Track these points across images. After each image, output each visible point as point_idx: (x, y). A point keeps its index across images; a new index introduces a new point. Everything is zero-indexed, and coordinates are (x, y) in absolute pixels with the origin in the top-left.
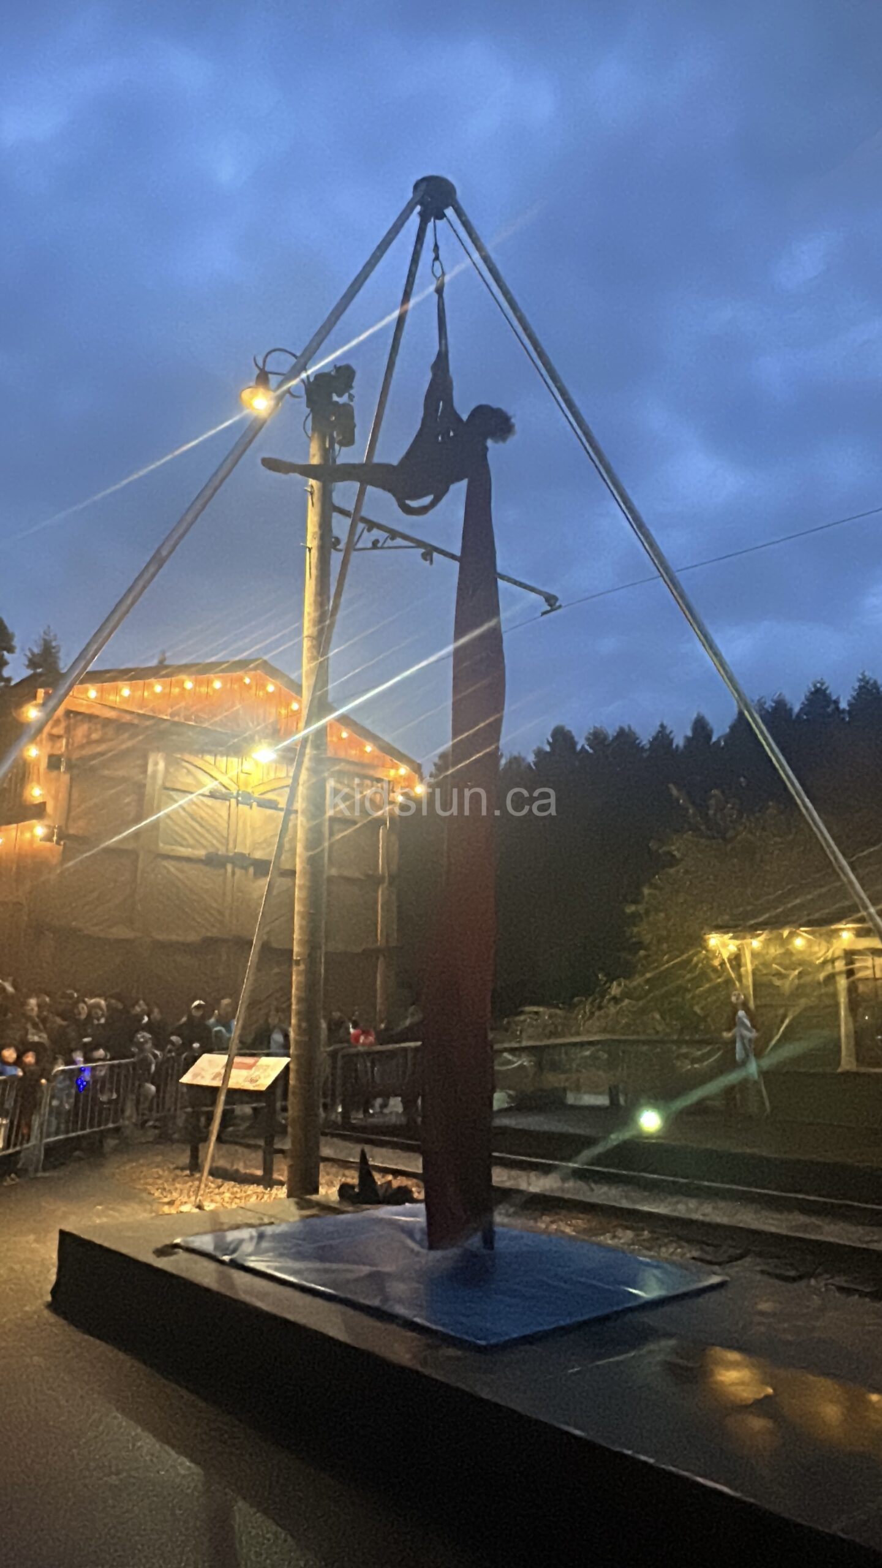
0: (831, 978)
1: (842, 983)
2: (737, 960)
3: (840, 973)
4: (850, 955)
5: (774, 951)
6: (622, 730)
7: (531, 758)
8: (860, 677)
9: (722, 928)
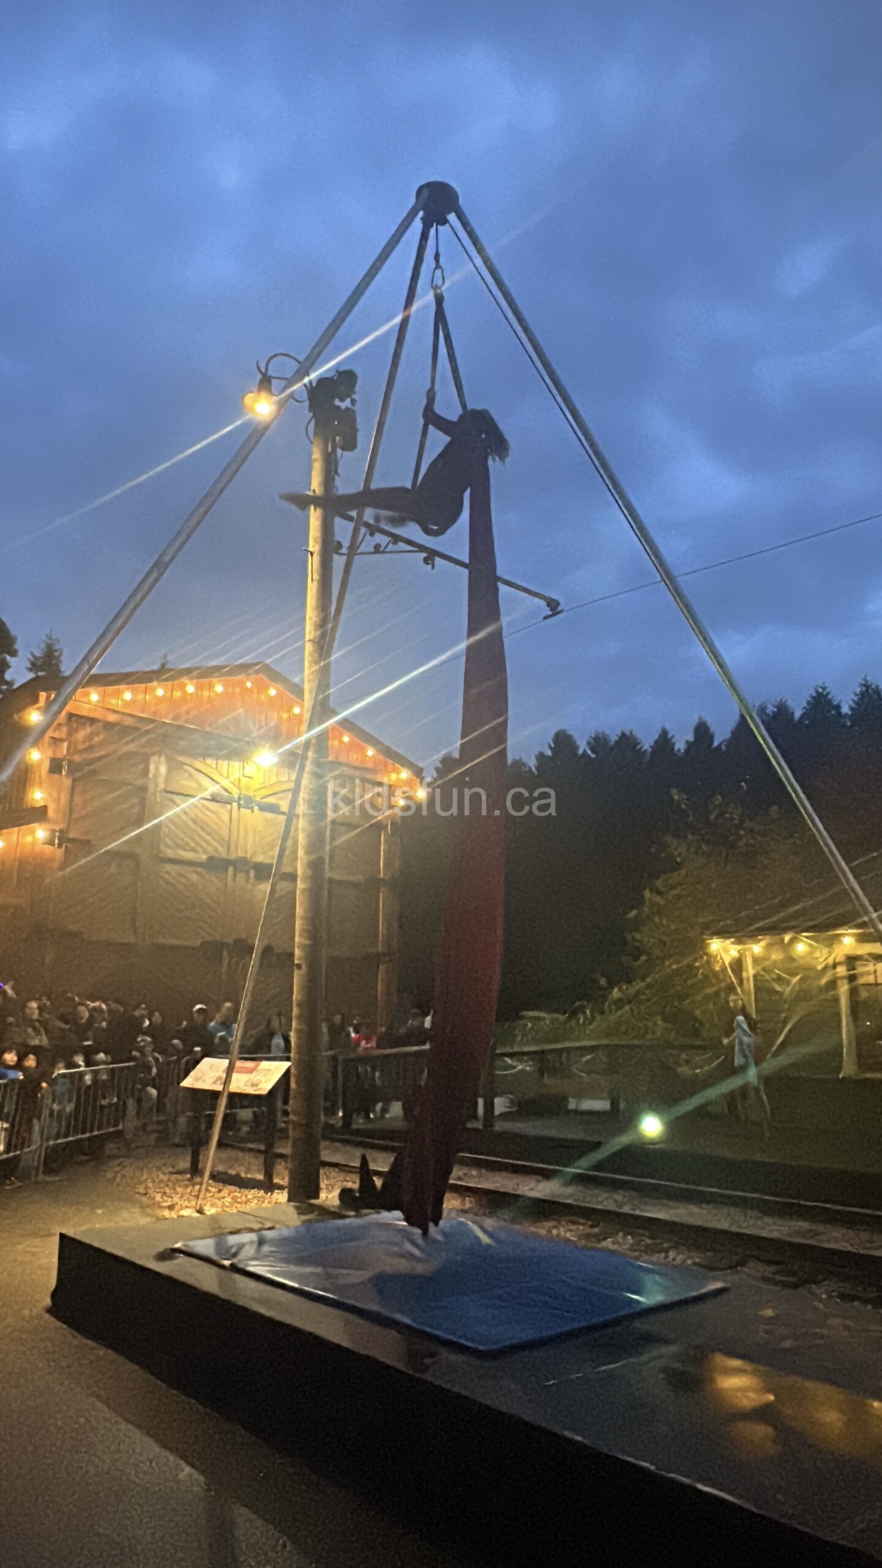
0: (833, 984)
1: (844, 989)
2: (738, 965)
3: (842, 978)
4: (851, 961)
5: (776, 956)
6: (623, 735)
7: (532, 763)
8: (863, 682)
9: (723, 933)
